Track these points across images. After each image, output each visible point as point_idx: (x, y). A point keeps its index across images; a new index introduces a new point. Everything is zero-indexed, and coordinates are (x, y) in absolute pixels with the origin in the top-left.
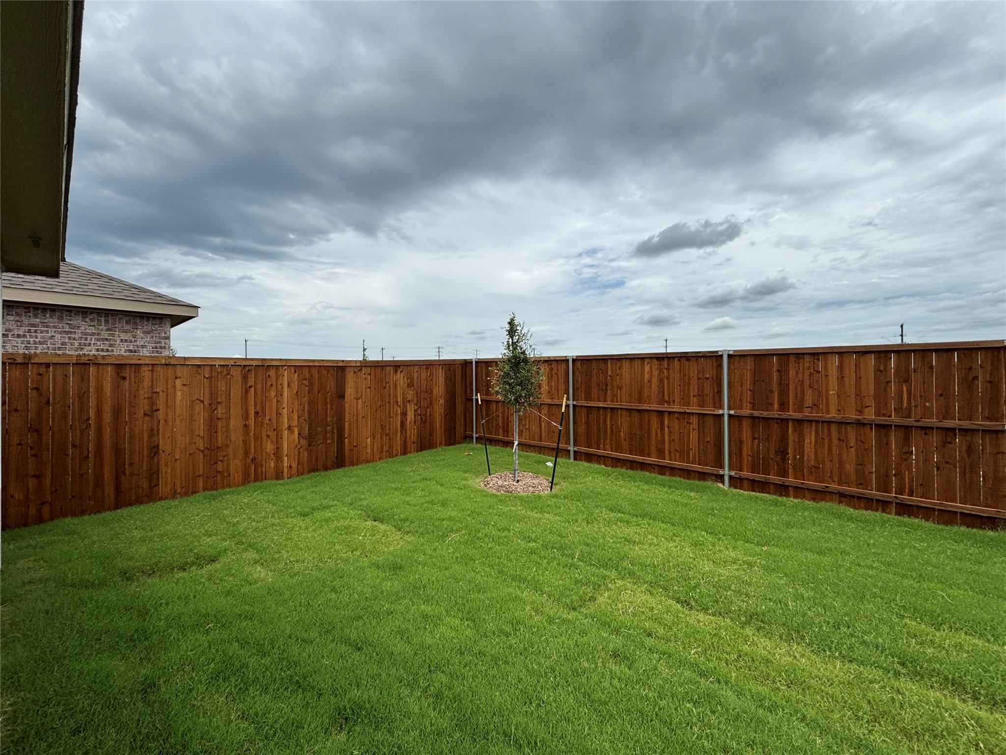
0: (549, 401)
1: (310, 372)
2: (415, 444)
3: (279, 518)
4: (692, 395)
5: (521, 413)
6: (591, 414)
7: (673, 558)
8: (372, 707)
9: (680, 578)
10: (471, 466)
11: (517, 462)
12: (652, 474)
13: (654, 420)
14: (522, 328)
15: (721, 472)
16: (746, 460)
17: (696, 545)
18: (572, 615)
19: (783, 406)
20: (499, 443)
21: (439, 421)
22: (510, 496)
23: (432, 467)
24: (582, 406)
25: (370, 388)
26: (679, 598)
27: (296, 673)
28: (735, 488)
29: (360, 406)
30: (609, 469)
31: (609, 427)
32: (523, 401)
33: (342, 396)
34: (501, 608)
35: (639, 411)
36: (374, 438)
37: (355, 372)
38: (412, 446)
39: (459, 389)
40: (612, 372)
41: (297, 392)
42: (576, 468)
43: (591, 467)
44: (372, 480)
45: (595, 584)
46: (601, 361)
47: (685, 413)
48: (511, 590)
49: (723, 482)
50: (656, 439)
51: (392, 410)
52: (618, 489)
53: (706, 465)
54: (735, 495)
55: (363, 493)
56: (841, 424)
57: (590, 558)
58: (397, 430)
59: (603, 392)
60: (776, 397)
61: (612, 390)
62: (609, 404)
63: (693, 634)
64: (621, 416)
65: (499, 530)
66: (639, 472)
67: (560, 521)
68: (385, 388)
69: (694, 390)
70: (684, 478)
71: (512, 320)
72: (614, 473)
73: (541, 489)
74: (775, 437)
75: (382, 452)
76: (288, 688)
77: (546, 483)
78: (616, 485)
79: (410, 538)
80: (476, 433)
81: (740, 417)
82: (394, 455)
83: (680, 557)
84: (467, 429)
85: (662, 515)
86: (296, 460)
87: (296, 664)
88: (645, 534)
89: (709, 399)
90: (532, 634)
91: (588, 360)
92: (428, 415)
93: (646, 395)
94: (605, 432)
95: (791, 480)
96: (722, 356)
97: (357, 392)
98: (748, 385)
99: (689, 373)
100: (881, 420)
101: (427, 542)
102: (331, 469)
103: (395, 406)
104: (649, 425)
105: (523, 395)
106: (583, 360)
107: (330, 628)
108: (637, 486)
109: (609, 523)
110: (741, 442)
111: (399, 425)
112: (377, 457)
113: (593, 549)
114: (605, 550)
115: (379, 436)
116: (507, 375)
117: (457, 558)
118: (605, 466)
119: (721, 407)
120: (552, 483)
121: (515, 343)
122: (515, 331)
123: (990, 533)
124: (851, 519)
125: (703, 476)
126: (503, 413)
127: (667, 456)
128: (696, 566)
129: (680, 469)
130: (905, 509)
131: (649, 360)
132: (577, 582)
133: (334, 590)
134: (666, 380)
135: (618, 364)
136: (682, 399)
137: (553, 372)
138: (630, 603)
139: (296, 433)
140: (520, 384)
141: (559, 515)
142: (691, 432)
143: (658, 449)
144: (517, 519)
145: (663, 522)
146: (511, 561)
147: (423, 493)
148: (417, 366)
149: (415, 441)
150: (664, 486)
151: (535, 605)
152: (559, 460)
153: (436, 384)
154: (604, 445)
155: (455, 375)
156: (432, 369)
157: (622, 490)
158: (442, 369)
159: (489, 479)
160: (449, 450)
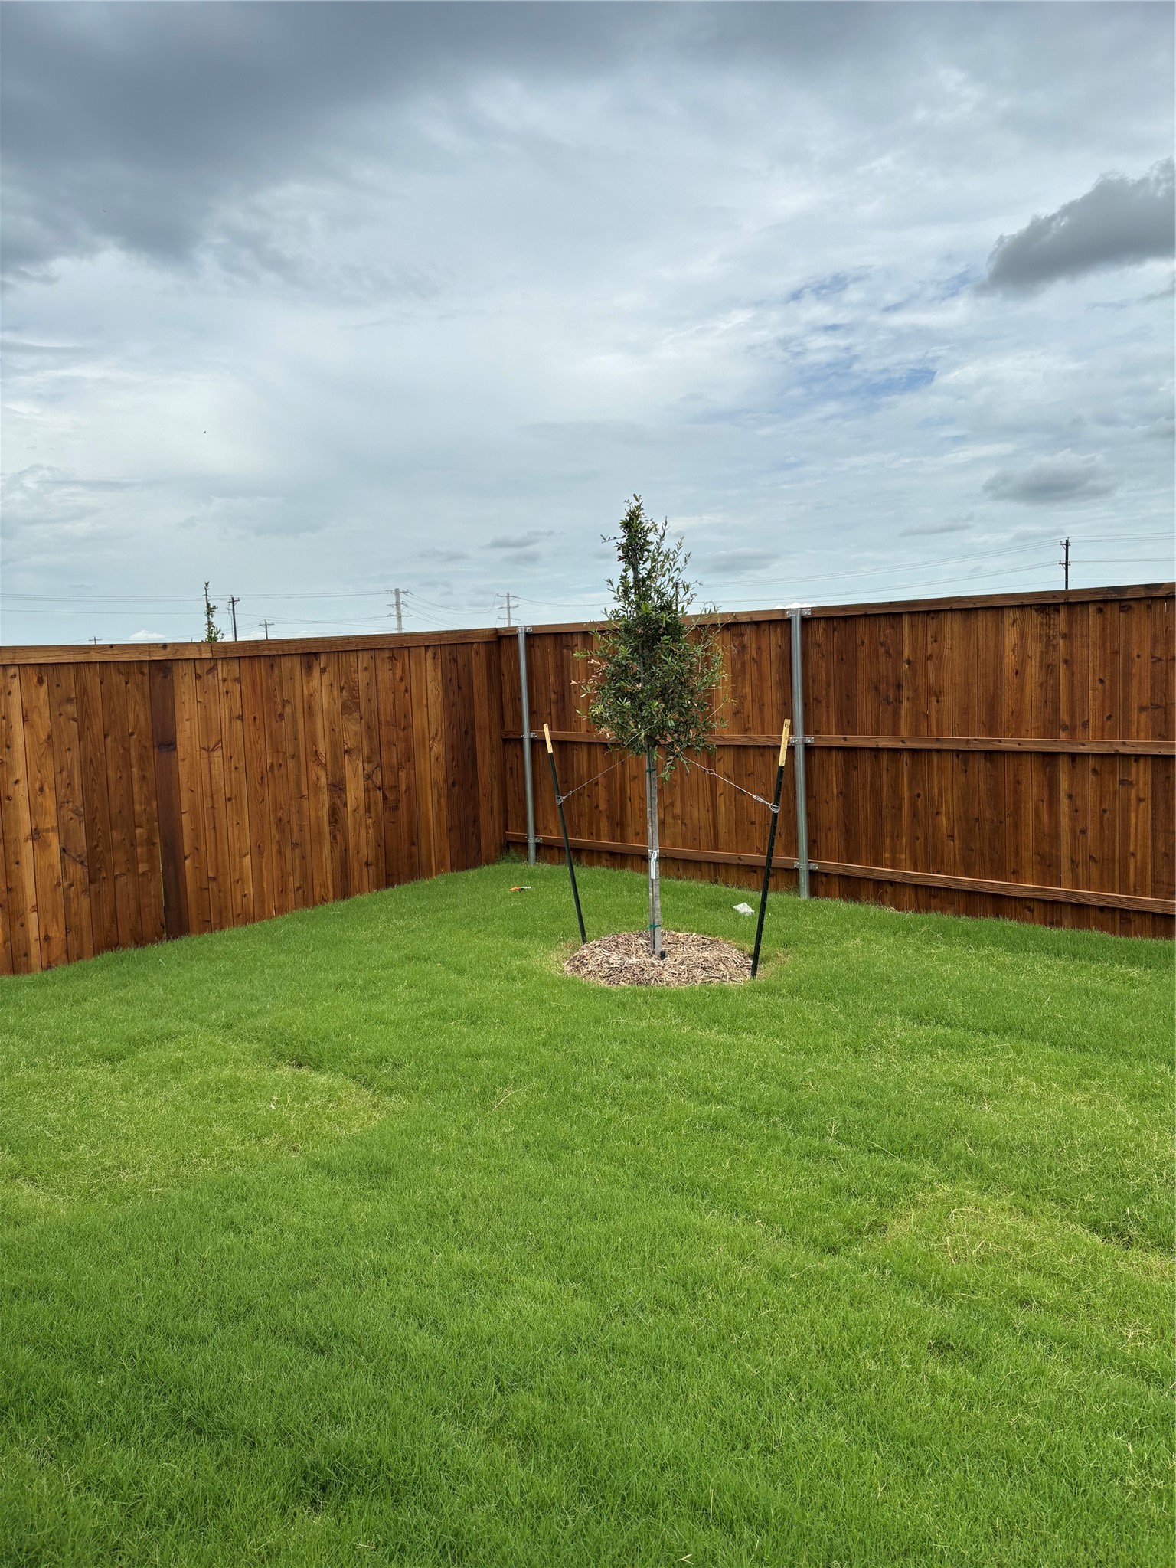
0: (738, 739)
1: (79, 679)
2: (372, 869)
3: (48, 1069)
4: (1135, 705)
5: (665, 774)
6: (855, 768)
7: (1083, 1128)
8: (380, 1462)
9: (1101, 1173)
10: (533, 920)
11: (658, 905)
12: (1026, 924)
13: (1032, 778)
14: (662, 538)
17: (1143, 1097)
18: (827, 1264)
20: (600, 857)
21: (432, 805)
22: (644, 994)
23: (428, 926)
24: (830, 749)
25: (240, 717)
26: (1097, 1222)
27: (184, 1404)
29: (217, 769)
30: (909, 915)
31: (906, 803)
32: (670, 739)
33: (167, 744)
34: (652, 1253)
35: (989, 754)
36: (261, 854)
37: (198, 677)
38: (365, 872)
39: (482, 714)
40: (914, 649)
41: (49, 737)
42: (818, 916)
43: (857, 913)
44: (272, 966)
45: (881, 1194)
46: (882, 621)
47: (1115, 756)
48: (673, 1212)
50: (1036, 828)
51: (304, 779)
52: (935, 967)
55: (254, 998)
57: (867, 1136)
58: (320, 834)
59: (890, 708)
61: (915, 699)
62: (906, 740)
64: (941, 771)
65: (627, 1077)
66: (991, 921)
67: (784, 1051)
68: (281, 716)
69: (1140, 692)
70: (1113, 933)
71: (634, 516)
72: (922, 925)
73: (726, 972)
75: (283, 891)
76: (174, 1433)
77: (737, 957)
78: (929, 956)
79: (397, 1103)
80: (536, 831)
82: (317, 898)
83: (1101, 1125)
84: (511, 824)
85: (1052, 1026)
86: (61, 920)
87: (179, 1386)
88: (1007, 1075)
90: (736, 1306)
91: (845, 617)
92: (403, 787)
93: (1008, 710)
94: (897, 817)
97: (207, 731)
99: (1127, 642)
101: (445, 1110)
102: (153, 942)
103: (313, 767)
104: (1017, 792)
105: (671, 723)
106: (832, 618)
107: (242, 1310)
108: (987, 957)
109: (911, 1051)
111: (326, 819)
112: (272, 904)
113: (873, 1113)
114: (904, 1115)
115: (275, 848)
116: (623, 670)
117: (527, 1145)
118: (898, 909)
120: (755, 957)
121: (644, 580)
122: (642, 547)
126: (609, 777)
127: (1066, 875)
128: (1142, 1146)
129: (1102, 909)
131: (1017, 614)
132: (836, 1190)
133: (230, 1226)
134: (1062, 667)
135: (932, 625)
136: (1109, 717)
137: (747, 657)
138: (973, 1233)
139: (55, 847)
140: (662, 694)
141: (780, 1035)
142: (1133, 808)
143: (1043, 857)
144: (670, 1048)
145: (1054, 1043)
146: (666, 1148)
147: (414, 993)
148: (365, 653)
149: (370, 861)
150: (1058, 955)
151: (737, 1242)
152: (771, 896)
153: (419, 702)
154: (893, 852)
155: (470, 673)
156: (407, 659)
157: (946, 969)
158: (434, 658)
159: (584, 951)
160: (467, 880)
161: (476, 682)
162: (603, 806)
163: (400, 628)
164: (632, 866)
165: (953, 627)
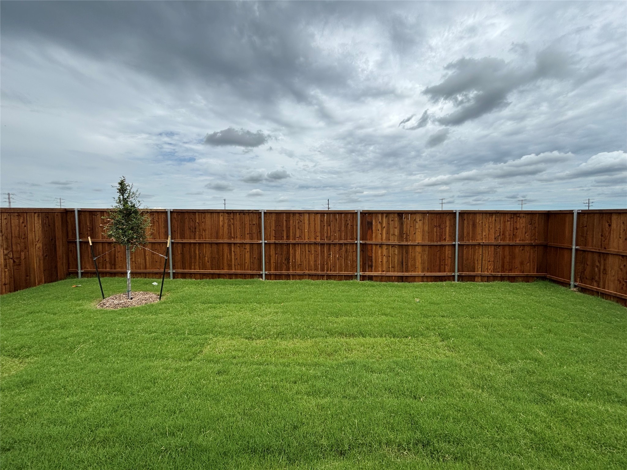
0: (153, 241)
2: (7, 286)
4: (246, 233)
5: (133, 250)
6: (185, 247)
7: (242, 319)
9: (246, 327)
10: (83, 295)
11: (130, 285)
12: (225, 279)
13: (226, 248)
14: (131, 188)
15: (261, 273)
16: (273, 265)
17: (252, 310)
18: (190, 363)
19: (288, 238)
21: (36, 262)
22: (126, 310)
24: (178, 243)
26: (247, 337)
28: (268, 280)
30: (199, 280)
31: (197, 255)
32: (134, 241)
35: (217, 244)
38: (4, 287)
40: (199, 220)
42: (176, 283)
43: (186, 281)
45: (200, 344)
46: (191, 214)
47: (243, 243)
49: (262, 278)
50: (227, 259)
52: (206, 291)
53: (254, 270)
54: (268, 283)
56: (309, 244)
57: (195, 332)
59: (193, 233)
60: (285, 233)
61: (200, 231)
62: (197, 240)
63: (255, 351)
64: (206, 247)
66: (217, 279)
67: (171, 316)
69: (247, 231)
71: (122, 181)
72: (202, 282)
73: (152, 300)
74: (285, 253)
77: (155, 296)
78: (204, 289)
79: (32, 359)
80: (82, 269)
81: (270, 244)
83: (245, 318)
84: (71, 267)
85: (233, 300)
88: (225, 312)
89: (255, 236)
91: (182, 212)
92: (22, 258)
93: (221, 234)
94: (195, 258)
95: (291, 272)
96: (261, 212)
98: (273, 228)
99: (245, 221)
100: (322, 242)
101: (54, 357)
104: (223, 251)
105: (135, 237)
106: (178, 212)
108: (218, 287)
109: (203, 311)
110: (270, 256)
113: (196, 326)
114: (204, 325)
116: (119, 222)
117: (90, 359)
118: (196, 279)
119: (261, 239)
120: (160, 295)
122: (125, 190)
123: (351, 281)
124: (312, 285)
125: (252, 276)
127: (233, 268)
128: (253, 320)
129: (240, 274)
130: (329, 277)
131: (222, 214)
132: (189, 346)
134: (232, 225)
135: (203, 215)
136: (241, 236)
137: (155, 220)
138: (222, 347)
140: (132, 229)
141: (170, 313)
142: (246, 254)
143: (228, 265)
144: (138, 322)
145: (234, 303)
146: (140, 348)
147: (34, 323)
148: (5, 214)
149: (6, 283)
150: (233, 285)
151: (165, 366)
152: (165, 280)
153: (31, 230)
154: (194, 266)
155: (54, 222)
156: (25, 216)
157: (209, 291)
158: (38, 216)
159: (104, 301)
160: (53, 285)
161: (56, 224)
162: (107, 260)
163: (10, 206)
164: (118, 276)
165: (208, 216)
